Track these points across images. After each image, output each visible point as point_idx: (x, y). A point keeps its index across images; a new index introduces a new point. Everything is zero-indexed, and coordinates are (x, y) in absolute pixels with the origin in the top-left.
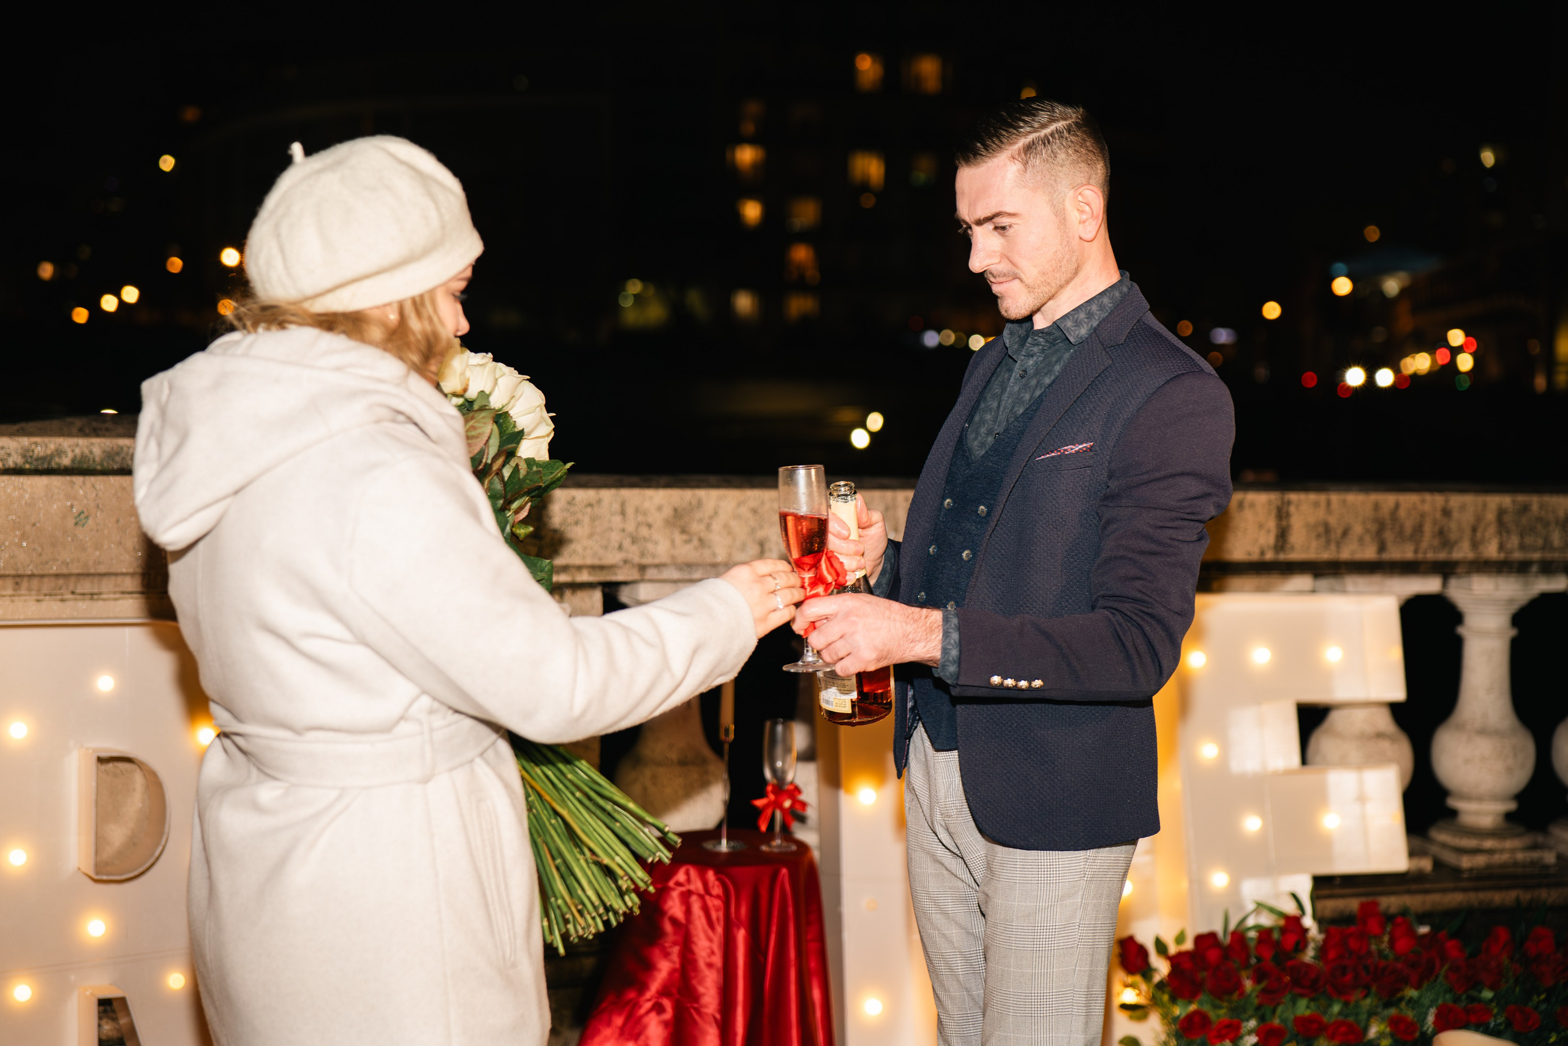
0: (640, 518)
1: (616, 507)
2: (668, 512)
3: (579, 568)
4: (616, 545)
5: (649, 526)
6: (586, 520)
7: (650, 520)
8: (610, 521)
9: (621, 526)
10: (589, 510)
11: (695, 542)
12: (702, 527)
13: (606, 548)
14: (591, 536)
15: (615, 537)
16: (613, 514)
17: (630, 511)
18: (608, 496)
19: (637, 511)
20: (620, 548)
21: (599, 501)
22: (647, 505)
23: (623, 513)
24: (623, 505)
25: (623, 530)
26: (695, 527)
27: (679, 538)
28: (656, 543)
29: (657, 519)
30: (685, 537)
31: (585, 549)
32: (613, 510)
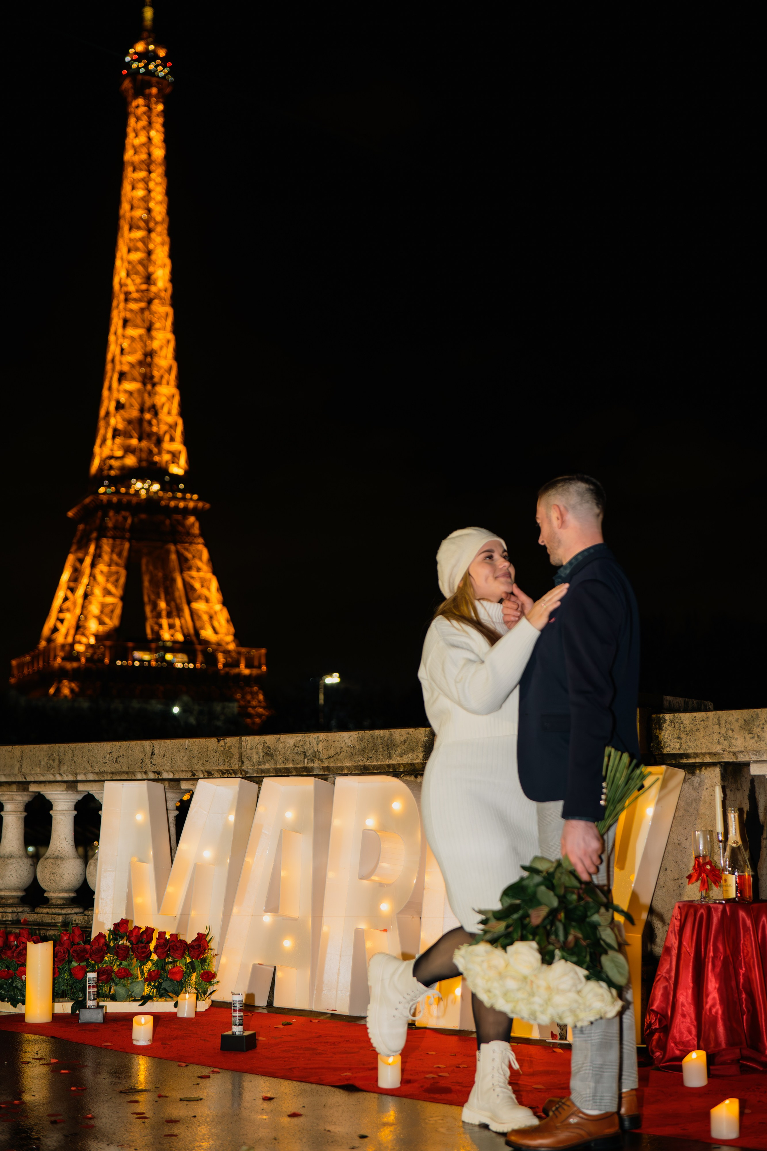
0: (728, 726)
1: (716, 720)
2: (741, 721)
3: (704, 754)
4: (717, 741)
5: (733, 731)
6: (701, 728)
7: (732, 727)
8: (713, 729)
10: (702, 722)
11: (756, 739)
12: (759, 729)
14: (704, 737)
15: (716, 737)
16: (714, 725)
17: (723, 722)
19: (726, 722)
20: (719, 742)
22: (731, 718)
23: (719, 724)
24: (719, 719)
25: (720, 733)
26: (756, 730)
27: (748, 736)
28: (737, 739)
29: (736, 726)
30: (751, 735)
31: (702, 744)
32: (714, 723)
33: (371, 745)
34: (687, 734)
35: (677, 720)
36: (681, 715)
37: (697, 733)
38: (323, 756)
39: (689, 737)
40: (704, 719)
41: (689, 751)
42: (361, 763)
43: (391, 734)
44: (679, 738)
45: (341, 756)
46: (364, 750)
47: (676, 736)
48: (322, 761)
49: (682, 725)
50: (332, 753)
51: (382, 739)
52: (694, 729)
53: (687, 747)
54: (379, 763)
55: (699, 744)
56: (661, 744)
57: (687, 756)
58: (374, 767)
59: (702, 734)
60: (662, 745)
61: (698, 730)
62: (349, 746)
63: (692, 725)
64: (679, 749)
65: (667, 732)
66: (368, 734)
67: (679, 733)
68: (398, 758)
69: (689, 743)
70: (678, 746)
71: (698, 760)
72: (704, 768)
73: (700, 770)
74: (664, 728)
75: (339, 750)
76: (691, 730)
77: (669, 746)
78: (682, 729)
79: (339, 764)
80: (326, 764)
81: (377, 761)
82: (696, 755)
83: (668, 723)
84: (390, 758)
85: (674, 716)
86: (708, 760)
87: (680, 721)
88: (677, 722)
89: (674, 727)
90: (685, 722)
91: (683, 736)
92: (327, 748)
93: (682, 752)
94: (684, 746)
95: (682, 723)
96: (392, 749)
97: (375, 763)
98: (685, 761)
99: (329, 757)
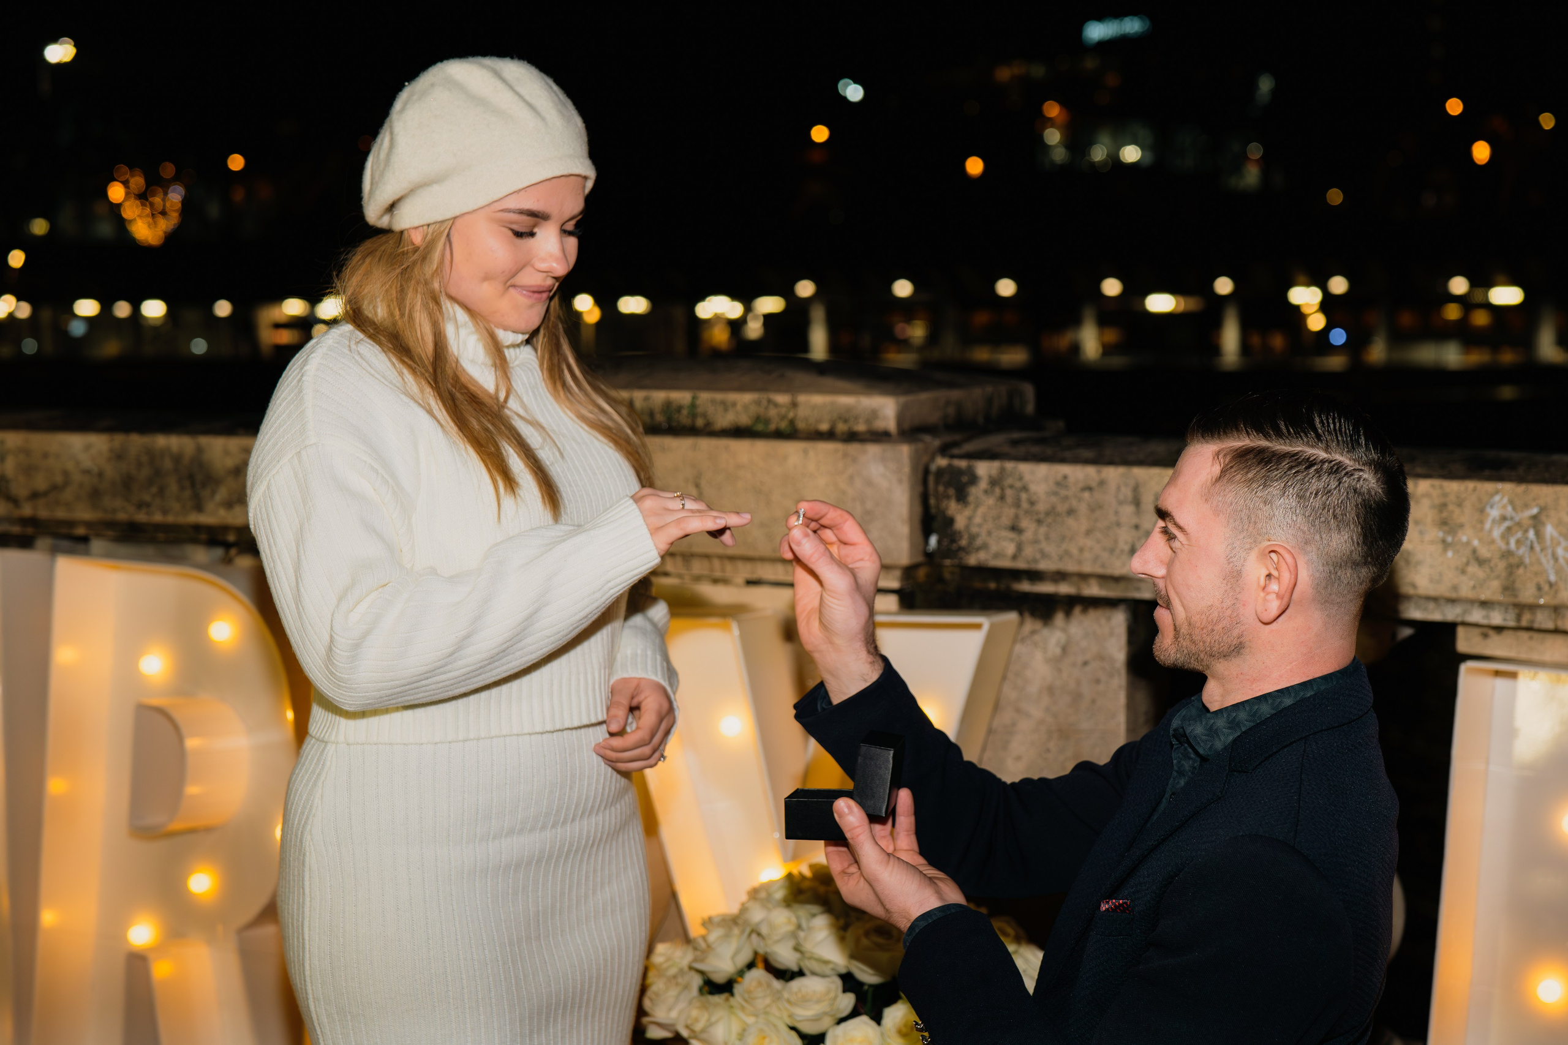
1: (1127, 492)
3: (1084, 577)
4: (1127, 548)
6: (1083, 508)
8: (1117, 513)
9: (1134, 521)
10: (1086, 495)
13: (1112, 551)
14: (1088, 533)
16: (1121, 503)
18: (1113, 474)
21: (1102, 483)
24: (1136, 489)
25: (1137, 527)
31: (1081, 550)
32: (1121, 497)
33: (145, 472)
34: (1039, 522)
35: (1009, 481)
36: (1025, 468)
37: (1071, 521)
38: (20, 489)
39: (1043, 530)
40: (1094, 484)
41: (1043, 566)
42: (122, 516)
43: (200, 450)
44: (1015, 528)
45: (68, 495)
46: (127, 483)
47: (1006, 521)
48: (14, 501)
49: (1024, 496)
50: (41, 483)
51: (177, 459)
52: (1061, 508)
53: (1038, 556)
54: (170, 519)
55: (1074, 551)
56: (961, 537)
57: (1035, 576)
58: (158, 527)
59: (1084, 525)
60: (964, 542)
61: (1071, 512)
62: (87, 472)
63: (1054, 499)
64: (1015, 557)
65: (981, 511)
66: (137, 442)
67: (1017, 517)
68: (222, 512)
69: (1044, 545)
70: (1010, 549)
71: (1065, 589)
72: (1077, 610)
73: (1068, 613)
74: (971, 499)
75: (59, 479)
76: (1051, 512)
77: (985, 546)
78: (1025, 505)
79: (61, 514)
80: (27, 511)
81: (165, 512)
82: (1060, 576)
83: (983, 484)
84: (199, 508)
85: (1002, 470)
86: (1094, 590)
87: (1018, 484)
88: (1011, 487)
89: (1002, 498)
90: (1033, 488)
91: (1025, 523)
92: (29, 470)
93: (1021, 565)
94: (1029, 551)
95: (1025, 488)
96: (204, 485)
97: (158, 518)
98: (1025, 586)
99: (35, 496)
